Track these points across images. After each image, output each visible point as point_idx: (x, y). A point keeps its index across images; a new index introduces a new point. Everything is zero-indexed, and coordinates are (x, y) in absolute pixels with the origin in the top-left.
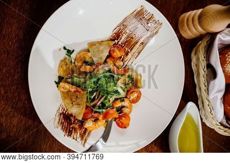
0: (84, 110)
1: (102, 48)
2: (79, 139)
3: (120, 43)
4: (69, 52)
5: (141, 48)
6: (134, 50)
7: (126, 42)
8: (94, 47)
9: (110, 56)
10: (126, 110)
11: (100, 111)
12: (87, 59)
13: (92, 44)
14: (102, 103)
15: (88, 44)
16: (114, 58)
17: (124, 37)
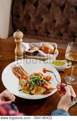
0: (43, 88)
1: (22, 81)
2: (53, 90)
3: (21, 77)
4: (21, 90)
5: (24, 71)
6: (25, 73)
7: (21, 75)
9: (25, 79)
10: (45, 77)
11: (44, 82)
12: (25, 85)
13: (20, 83)
14: (41, 82)
15: (19, 85)
17: (20, 75)
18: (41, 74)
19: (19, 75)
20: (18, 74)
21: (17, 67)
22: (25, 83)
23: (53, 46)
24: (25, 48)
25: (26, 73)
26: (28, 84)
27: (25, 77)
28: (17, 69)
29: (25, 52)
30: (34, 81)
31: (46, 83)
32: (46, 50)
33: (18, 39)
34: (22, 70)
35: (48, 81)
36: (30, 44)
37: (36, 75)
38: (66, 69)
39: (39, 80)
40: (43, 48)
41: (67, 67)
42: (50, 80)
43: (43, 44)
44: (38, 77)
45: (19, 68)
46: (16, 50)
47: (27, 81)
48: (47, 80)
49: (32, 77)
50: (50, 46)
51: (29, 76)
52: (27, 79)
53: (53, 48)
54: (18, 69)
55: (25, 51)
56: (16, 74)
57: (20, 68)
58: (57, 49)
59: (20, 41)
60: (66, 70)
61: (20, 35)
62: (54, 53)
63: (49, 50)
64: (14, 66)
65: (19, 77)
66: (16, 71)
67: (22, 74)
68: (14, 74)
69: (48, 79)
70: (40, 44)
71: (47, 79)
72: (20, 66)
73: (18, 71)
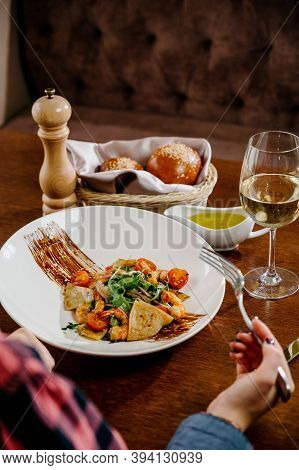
1: (74, 295)
2: (195, 321)
3: (70, 277)
4: (71, 327)
5: (81, 255)
6: (83, 263)
7: (70, 270)
8: (71, 302)
9: (86, 285)
10: (164, 275)
11: (159, 291)
12: (88, 307)
13: (67, 304)
14: (148, 291)
15: (65, 309)
16: (89, 282)
17: (63, 271)
18: (148, 262)
19: (61, 269)
20: (56, 265)
21: (51, 238)
22: (89, 299)
23: (196, 149)
24: (81, 163)
25: (89, 261)
26: (100, 306)
27: (84, 277)
28: (50, 249)
29: (83, 178)
30: (120, 291)
31: (167, 296)
32: (166, 169)
33: (50, 126)
34: (71, 252)
35: (177, 288)
36: (102, 146)
37: (128, 266)
38: (248, 241)
39: (142, 286)
40: (153, 162)
41: (253, 235)
42: (183, 284)
43: (152, 144)
44: (135, 275)
45: (61, 244)
46: (44, 173)
47: (96, 294)
48: (172, 287)
49: (113, 276)
50: (182, 150)
51: (101, 272)
52: (94, 284)
53: (193, 159)
54: (53, 248)
55: (82, 174)
56: (48, 266)
57: (64, 242)
59: (60, 136)
60: (250, 246)
61: (58, 110)
62: (200, 179)
63: (180, 170)
64: (41, 237)
65: (61, 279)
66: (48, 254)
67: (73, 267)
68: (40, 265)
69: (175, 282)
70: (140, 145)
71: (172, 279)
72: (62, 234)
73: (57, 255)
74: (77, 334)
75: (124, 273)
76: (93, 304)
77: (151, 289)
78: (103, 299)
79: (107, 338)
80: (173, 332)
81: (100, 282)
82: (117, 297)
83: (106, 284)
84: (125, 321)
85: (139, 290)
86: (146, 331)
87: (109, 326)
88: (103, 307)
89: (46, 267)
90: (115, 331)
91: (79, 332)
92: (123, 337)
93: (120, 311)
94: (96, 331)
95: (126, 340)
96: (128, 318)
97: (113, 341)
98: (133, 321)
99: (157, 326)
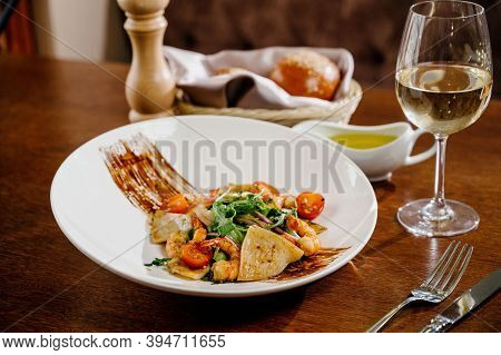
1: (164, 223)
2: (335, 256)
3: (160, 204)
4: (157, 263)
5: (177, 178)
6: (179, 188)
7: (162, 197)
8: (160, 232)
9: (183, 211)
10: (290, 201)
11: (283, 216)
12: (182, 238)
13: (154, 236)
14: (268, 216)
15: (152, 242)
16: (187, 208)
17: (153, 196)
18: (270, 187)
19: (149, 194)
20: (142, 188)
21: (137, 154)
22: (186, 227)
23: (336, 61)
24: (181, 71)
25: (187, 186)
26: (199, 235)
27: (178, 202)
28: (135, 168)
29: (185, 89)
30: (228, 215)
31: (296, 224)
33: (141, 13)
34: (163, 173)
35: (310, 218)
39: (260, 211)
41: (410, 160)
42: (316, 213)
43: (276, 56)
44: (251, 196)
45: (150, 162)
46: (132, 80)
48: (302, 216)
49: (219, 199)
50: (320, 63)
52: (193, 211)
53: (330, 73)
54: (140, 168)
56: (130, 188)
57: (153, 159)
58: (355, 77)
59: (154, 27)
60: (407, 177)
64: (122, 152)
65: (147, 205)
66: (131, 174)
67: (166, 191)
68: (120, 187)
69: (308, 211)
70: (259, 57)
71: (302, 206)
72: (152, 150)
73: (144, 176)
74: (166, 273)
75: (236, 195)
76: (191, 234)
77: (273, 213)
78: (205, 227)
79: (209, 277)
80: (303, 270)
81: (201, 206)
82: (223, 221)
83: (210, 208)
84: (234, 255)
85: (256, 216)
86: (264, 269)
87: (212, 262)
88: (204, 237)
89: (128, 190)
90: (221, 267)
91: (169, 269)
92: (232, 277)
93: (229, 241)
94: (193, 267)
95: (235, 281)
96: (239, 251)
97: (217, 282)
98: (246, 254)
99: (281, 262)
